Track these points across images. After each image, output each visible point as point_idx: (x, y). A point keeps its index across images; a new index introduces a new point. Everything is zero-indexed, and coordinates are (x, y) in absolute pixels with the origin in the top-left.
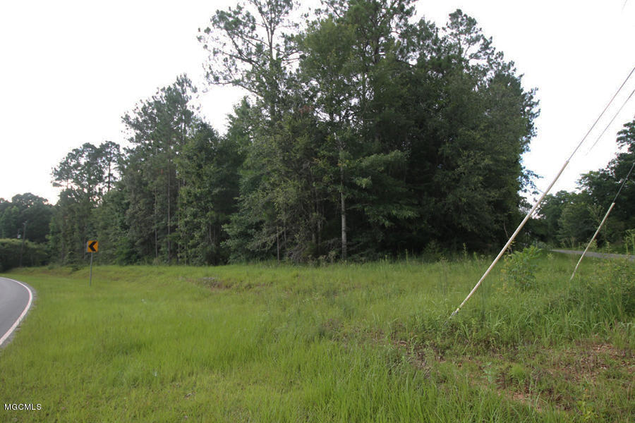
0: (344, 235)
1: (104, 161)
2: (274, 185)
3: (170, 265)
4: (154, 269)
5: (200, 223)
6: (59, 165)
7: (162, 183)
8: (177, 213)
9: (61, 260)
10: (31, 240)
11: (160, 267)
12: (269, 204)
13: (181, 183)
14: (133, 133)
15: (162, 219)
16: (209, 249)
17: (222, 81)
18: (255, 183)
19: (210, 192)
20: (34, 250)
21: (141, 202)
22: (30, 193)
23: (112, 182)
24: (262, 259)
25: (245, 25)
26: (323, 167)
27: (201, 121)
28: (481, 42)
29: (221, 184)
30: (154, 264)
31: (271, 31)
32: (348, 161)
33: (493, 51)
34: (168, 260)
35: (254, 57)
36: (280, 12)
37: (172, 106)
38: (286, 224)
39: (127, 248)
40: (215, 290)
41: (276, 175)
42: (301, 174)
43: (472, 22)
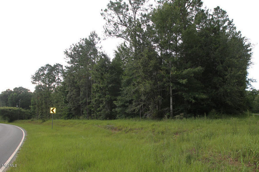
0: (171, 106)
1: (55, 73)
2: (139, 83)
3: (88, 119)
4: (81, 121)
5: (103, 100)
6: (35, 74)
7: (84, 82)
8: (92, 95)
9: (37, 117)
10: (23, 108)
11: (84, 120)
12: (137, 91)
13: (93, 82)
14: (69, 59)
15: (84, 98)
16: (107, 112)
17: (112, 34)
18: (129, 83)
19: (107, 86)
20: (24, 112)
21: (74, 91)
22: (22, 87)
23: (59, 82)
24: (132, 117)
25: (124, 8)
26: (163, 74)
27: (103, 53)
28: (228, 21)
29: (113, 82)
30: (81, 119)
31: (135, 12)
32: (176, 71)
33: (233, 26)
34: (87, 117)
35: (127, 24)
36: (139, 4)
37: (89, 47)
38: (145, 101)
39: (68, 112)
40: (114, 131)
41: (140, 78)
42: (152, 78)
43: (224, 12)
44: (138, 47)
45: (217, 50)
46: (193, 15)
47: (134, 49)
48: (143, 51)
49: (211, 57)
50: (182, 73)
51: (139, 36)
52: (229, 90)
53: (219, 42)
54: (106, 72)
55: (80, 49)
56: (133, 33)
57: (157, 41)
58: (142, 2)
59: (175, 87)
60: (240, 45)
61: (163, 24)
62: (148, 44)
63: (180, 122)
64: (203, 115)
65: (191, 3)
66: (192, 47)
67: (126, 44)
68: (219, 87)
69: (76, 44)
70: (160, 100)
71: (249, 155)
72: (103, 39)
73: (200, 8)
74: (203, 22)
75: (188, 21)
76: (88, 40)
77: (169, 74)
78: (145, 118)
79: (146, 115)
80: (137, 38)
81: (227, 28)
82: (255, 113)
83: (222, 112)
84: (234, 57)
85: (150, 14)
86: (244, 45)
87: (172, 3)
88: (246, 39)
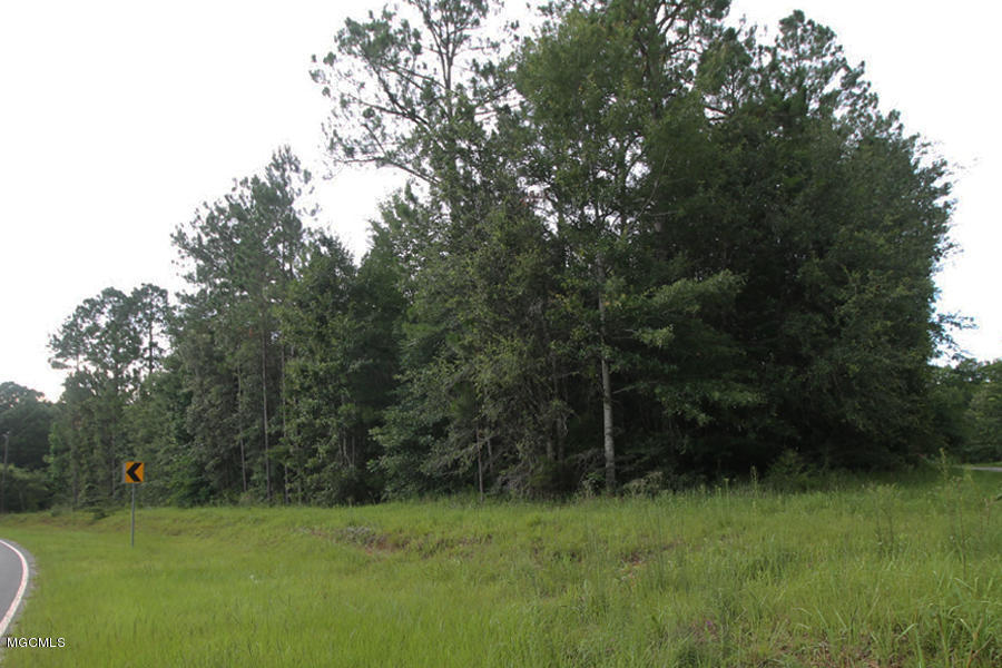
0: (608, 443)
1: (140, 321)
2: (470, 349)
3: (272, 505)
4: (241, 512)
5: (327, 426)
6: (61, 329)
7: (250, 355)
8: (282, 408)
9: (72, 500)
10: (19, 465)
11: (255, 509)
12: (463, 385)
13: (287, 353)
14: (192, 264)
15: (252, 421)
16: (344, 474)
17: (359, 156)
18: (430, 350)
19: (343, 368)
20: (24, 482)
21: (214, 390)
22: (12, 383)
23: (156, 358)
24: (448, 492)
25: (402, 45)
26: (570, 309)
27: (322, 233)
28: (842, 72)
29: (365, 352)
30: (243, 505)
31: (448, 58)
32: (623, 296)
33: (865, 90)
34: (266, 497)
35: (417, 108)
36: (463, 22)
37: (267, 210)
38: (497, 424)
39: (191, 476)
40: (375, 553)
41: (475, 331)
42: (526, 326)
43: (824, 35)
44: (462, 204)
45: (799, 198)
46: (690, 57)
47: (446, 209)
48: (483, 217)
49: (773, 229)
50: (649, 301)
51: (466, 155)
52: (855, 368)
53: (805, 162)
54: (338, 309)
55: (234, 222)
56: (440, 144)
57: (543, 171)
58: (475, 15)
59: (623, 362)
60: (898, 172)
61: (564, 100)
62: (507, 186)
63: (646, 506)
64: (746, 478)
65: (679, 7)
66: (689, 191)
67: (415, 191)
68: (812, 353)
69: (215, 203)
70: (559, 420)
71: (954, 644)
72: (324, 178)
73: (718, 23)
74: (733, 80)
75: (669, 83)
76: (264, 184)
77: (597, 308)
78: (502, 495)
79: (505, 483)
80: (459, 163)
81: (840, 101)
82: (972, 462)
83: (827, 464)
84: (873, 225)
85: (510, 63)
86: (916, 172)
87: (602, 10)
88: (924, 145)
